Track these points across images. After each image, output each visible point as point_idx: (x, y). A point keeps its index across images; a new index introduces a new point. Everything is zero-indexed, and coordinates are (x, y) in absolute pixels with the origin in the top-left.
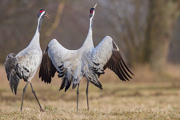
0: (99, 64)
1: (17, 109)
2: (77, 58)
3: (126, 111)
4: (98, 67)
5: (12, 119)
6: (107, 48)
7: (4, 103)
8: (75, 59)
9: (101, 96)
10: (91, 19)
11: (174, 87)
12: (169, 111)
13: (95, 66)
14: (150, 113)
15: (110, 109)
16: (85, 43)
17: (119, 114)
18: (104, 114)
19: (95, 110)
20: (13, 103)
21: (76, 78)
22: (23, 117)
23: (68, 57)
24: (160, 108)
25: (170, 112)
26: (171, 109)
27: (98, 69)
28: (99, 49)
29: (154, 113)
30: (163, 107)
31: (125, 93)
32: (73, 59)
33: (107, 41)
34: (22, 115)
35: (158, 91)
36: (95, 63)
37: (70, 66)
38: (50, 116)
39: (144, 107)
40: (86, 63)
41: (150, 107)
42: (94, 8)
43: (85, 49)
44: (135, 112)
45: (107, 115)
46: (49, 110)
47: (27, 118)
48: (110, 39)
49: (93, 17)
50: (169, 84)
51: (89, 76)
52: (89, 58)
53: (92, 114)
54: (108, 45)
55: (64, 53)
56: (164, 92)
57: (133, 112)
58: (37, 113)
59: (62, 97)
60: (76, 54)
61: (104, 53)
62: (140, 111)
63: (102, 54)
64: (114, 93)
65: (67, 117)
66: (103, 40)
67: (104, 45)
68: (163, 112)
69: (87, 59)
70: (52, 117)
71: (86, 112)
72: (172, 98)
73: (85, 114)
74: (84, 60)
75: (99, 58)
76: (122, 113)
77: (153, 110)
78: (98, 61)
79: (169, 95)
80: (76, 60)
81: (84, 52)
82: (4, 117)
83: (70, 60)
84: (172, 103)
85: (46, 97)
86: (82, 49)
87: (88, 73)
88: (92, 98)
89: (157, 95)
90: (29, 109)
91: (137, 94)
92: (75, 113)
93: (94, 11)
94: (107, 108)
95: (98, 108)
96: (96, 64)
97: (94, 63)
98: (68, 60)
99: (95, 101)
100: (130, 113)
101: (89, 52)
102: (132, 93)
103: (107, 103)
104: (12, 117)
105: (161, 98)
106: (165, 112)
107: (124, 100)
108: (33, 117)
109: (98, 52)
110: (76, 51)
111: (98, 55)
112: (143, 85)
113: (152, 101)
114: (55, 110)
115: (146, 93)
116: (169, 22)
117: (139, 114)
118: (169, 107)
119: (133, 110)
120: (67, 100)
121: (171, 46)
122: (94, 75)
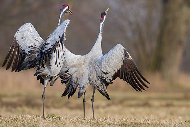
0: (107, 73)
1: (18, 116)
2: (84, 64)
3: (134, 122)
4: (106, 76)
5: (12, 126)
6: (117, 57)
7: (4, 108)
8: (82, 65)
9: (108, 105)
10: (101, 24)
11: (186, 98)
12: (180, 123)
13: (103, 75)
14: (159, 125)
15: (117, 119)
16: (93, 48)
17: (127, 125)
18: (110, 124)
19: (101, 120)
20: (13, 110)
21: (82, 87)
22: (24, 125)
23: (74, 63)
24: (171, 120)
25: (180, 125)
26: (183, 122)
27: (106, 78)
28: (109, 58)
29: (163, 125)
30: (174, 119)
31: (133, 102)
32: (80, 65)
33: (118, 49)
34: (23, 123)
35: (169, 102)
36: (104, 71)
37: (76, 73)
38: (53, 125)
39: (153, 118)
40: (94, 71)
41: (160, 118)
42: (105, 13)
43: (93, 55)
44: (144, 124)
45: (113, 126)
46: (52, 118)
47: (28, 126)
48: (121, 48)
49: (103, 22)
50: (181, 95)
51: (97, 85)
52: (97, 66)
53: (98, 124)
54: (118, 54)
55: (70, 57)
56: (176, 103)
57: (141, 124)
58: (39, 121)
59: (67, 105)
60: (83, 60)
61: (113, 62)
62: (149, 122)
63: (111, 63)
64: (121, 102)
65: (71, 126)
66: (114, 48)
67: (115, 54)
68: (174, 125)
69: (94, 66)
70: (55, 125)
71: (91, 121)
72: (183, 110)
73: (90, 123)
74: (92, 68)
75: (107, 67)
76: (129, 124)
77: (163, 121)
78: (106, 69)
79: (180, 106)
80: (83, 67)
81: (92, 59)
82: (3, 124)
83: (76, 66)
84: (183, 115)
85: (49, 104)
86: (89, 55)
87: (95, 81)
88: (98, 107)
89: (168, 105)
90: (30, 116)
91: (146, 104)
92: (79, 122)
93: (105, 15)
94: (114, 118)
95: (104, 118)
96: (104, 73)
97: (102, 71)
98: (74, 66)
99: (101, 110)
100: (138, 124)
101: (97, 59)
102: (141, 102)
103: (114, 113)
104: (12, 124)
105: (171, 109)
106: (176, 124)
107: (133, 110)
108: (35, 125)
109: (107, 61)
110: (83, 57)
111: (107, 63)
112: (153, 95)
113: (162, 113)
114: (59, 118)
115: (156, 103)
116: (183, 28)
117: (148, 126)
118: (180, 119)
119: (142, 122)
120: (71, 108)
121: (184, 54)
122: (102, 84)
